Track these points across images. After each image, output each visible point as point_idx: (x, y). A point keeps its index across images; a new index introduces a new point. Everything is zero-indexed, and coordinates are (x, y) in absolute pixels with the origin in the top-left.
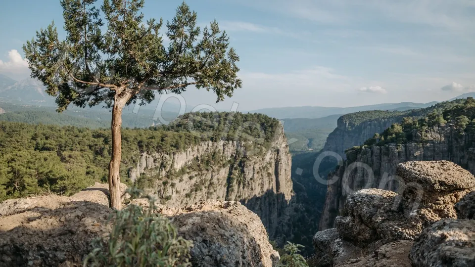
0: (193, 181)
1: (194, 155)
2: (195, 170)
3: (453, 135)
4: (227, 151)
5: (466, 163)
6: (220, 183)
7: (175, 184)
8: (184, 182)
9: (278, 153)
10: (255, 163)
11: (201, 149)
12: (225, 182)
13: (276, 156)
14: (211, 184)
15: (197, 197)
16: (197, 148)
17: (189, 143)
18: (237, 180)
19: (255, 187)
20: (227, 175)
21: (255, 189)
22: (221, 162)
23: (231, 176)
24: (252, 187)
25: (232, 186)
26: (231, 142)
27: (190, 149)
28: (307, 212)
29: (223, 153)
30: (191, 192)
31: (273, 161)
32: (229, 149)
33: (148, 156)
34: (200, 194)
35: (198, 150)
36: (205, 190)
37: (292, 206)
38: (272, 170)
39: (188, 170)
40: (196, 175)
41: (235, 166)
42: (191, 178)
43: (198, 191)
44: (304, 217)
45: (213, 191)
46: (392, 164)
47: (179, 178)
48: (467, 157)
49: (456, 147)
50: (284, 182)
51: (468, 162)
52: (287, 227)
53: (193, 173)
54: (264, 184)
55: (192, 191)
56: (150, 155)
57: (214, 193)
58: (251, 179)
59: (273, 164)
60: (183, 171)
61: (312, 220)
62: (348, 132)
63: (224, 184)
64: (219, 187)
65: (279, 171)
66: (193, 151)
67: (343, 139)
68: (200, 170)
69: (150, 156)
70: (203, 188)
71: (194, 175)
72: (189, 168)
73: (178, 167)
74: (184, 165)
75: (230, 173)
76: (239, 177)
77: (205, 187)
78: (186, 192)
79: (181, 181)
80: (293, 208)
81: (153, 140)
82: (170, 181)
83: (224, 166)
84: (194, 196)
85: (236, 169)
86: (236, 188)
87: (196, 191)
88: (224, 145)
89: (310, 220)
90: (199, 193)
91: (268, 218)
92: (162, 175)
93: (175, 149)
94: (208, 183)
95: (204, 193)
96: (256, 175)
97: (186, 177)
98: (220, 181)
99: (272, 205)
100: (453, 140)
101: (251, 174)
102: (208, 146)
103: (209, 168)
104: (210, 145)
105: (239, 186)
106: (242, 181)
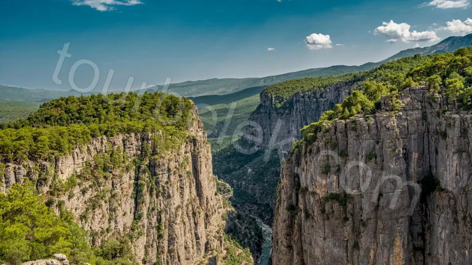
0: (88, 196)
1: (83, 159)
2: (88, 180)
3: (426, 99)
4: (129, 148)
5: (444, 130)
6: (125, 193)
7: (63, 202)
8: (75, 198)
9: (195, 145)
10: (169, 160)
11: (93, 148)
12: (131, 191)
13: (193, 148)
14: (113, 196)
15: (95, 216)
16: (86, 148)
17: (75, 140)
18: (148, 187)
19: (173, 192)
20: (133, 181)
21: (173, 195)
22: (123, 165)
23: (140, 182)
24: (168, 193)
25: (142, 196)
26: (133, 135)
27: (77, 150)
28: (237, 219)
29: (124, 151)
30: (86, 212)
31: (189, 155)
32: (132, 144)
33: (17, 167)
34: (100, 211)
35: (88, 150)
36: (105, 206)
37: (219, 213)
38: (189, 168)
39: (78, 181)
40: (90, 186)
41: (143, 167)
42: (84, 192)
43: (96, 210)
44: (235, 225)
45: (117, 205)
46: (361, 141)
47: (67, 193)
48: (444, 123)
49: (431, 113)
50: (206, 182)
51: (446, 130)
52: (216, 241)
53: (87, 184)
54: (185, 187)
55: (87, 209)
56: (19, 164)
57: (119, 208)
58: (167, 183)
59: (190, 160)
60: (71, 183)
61: (245, 228)
62: (276, 109)
63: (130, 194)
64: (125, 198)
65: (199, 167)
66: (81, 152)
67: (270, 118)
68: (96, 178)
69: (21, 166)
70: (103, 203)
71: (87, 186)
72: (79, 177)
73: (64, 177)
74: (72, 172)
75: (137, 179)
76: (150, 181)
77: (106, 202)
78: (79, 212)
79: (70, 197)
80: (221, 215)
81: (22, 142)
82: (55, 198)
83: (128, 169)
84: (91, 216)
85: (144, 172)
86: (147, 198)
87: (94, 209)
88: (124, 141)
89: (243, 228)
90: (97, 211)
91: (193, 232)
92: (42, 192)
93: (57, 153)
94: (108, 195)
95: (104, 209)
96: (172, 177)
97: (77, 190)
98: (125, 190)
99: (197, 214)
100: (427, 104)
101: (166, 176)
102: (102, 143)
103: (108, 174)
104: (105, 141)
105: (151, 195)
106: (155, 187)
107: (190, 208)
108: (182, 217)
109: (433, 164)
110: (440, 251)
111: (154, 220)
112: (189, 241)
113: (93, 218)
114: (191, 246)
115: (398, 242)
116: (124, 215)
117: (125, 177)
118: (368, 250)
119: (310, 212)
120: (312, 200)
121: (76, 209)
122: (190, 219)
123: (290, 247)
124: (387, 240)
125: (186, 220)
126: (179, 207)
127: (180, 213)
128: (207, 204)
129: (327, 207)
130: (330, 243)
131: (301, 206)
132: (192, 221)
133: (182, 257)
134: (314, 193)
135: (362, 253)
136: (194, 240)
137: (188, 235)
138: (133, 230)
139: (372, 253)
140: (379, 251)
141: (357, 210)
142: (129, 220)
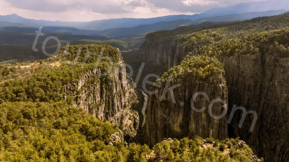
0: (87, 92)
1: (84, 80)
2: (86, 87)
7: (81, 96)
14: (94, 92)
20: (100, 86)
21: (114, 90)
23: (102, 86)
24: (112, 89)
25: (103, 91)
27: (82, 77)
29: (96, 75)
35: (86, 76)
36: (92, 95)
39: (84, 88)
40: (87, 89)
41: (103, 80)
54: (117, 86)
55: (87, 97)
57: (96, 95)
58: (111, 86)
60: (82, 89)
62: (152, 45)
64: (98, 92)
66: (84, 77)
70: (91, 94)
72: (84, 86)
73: (79, 88)
74: (81, 85)
79: (82, 94)
83: (98, 82)
84: (88, 99)
85: (104, 82)
88: (96, 71)
90: (90, 97)
92: (74, 93)
93: (77, 80)
96: (113, 84)
97: (84, 91)
98: (98, 89)
101: (111, 83)
102: (89, 73)
103: (92, 84)
104: (90, 72)
105: (106, 90)
106: (107, 87)
107: (119, 93)
108: (117, 97)
109: (192, 93)
110: (191, 117)
111: (107, 98)
112: (119, 105)
113: (89, 100)
114: (119, 106)
115: (181, 114)
116: (98, 98)
117: (98, 85)
118: (172, 116)
119: (157, 104)
120: (158, 101)
121: (84, 98)
122: (119, 97)
123: (151, 113)
124: (178, 114)
125: (118, 97)
126: (115, 93)
127: (116, 95)
128: (124, 90)
129: (162, 104)
130: (162, 114)
131: (155, 102)
132: (120, 98)
133: (117, 110)
134: (159, 100)
135: (171, 117)
136: (120, 104)
137: (118, 102)
138: (101, 102)
139: (173, 117)
140: (175, 116)
141: (170, 105)
142: (99, 99)
